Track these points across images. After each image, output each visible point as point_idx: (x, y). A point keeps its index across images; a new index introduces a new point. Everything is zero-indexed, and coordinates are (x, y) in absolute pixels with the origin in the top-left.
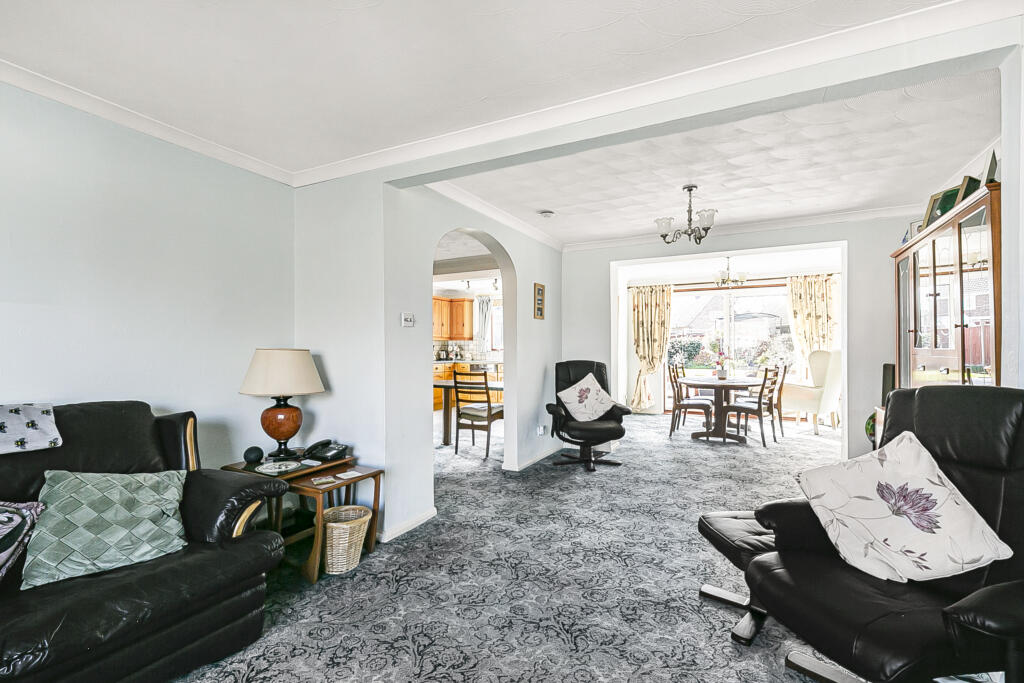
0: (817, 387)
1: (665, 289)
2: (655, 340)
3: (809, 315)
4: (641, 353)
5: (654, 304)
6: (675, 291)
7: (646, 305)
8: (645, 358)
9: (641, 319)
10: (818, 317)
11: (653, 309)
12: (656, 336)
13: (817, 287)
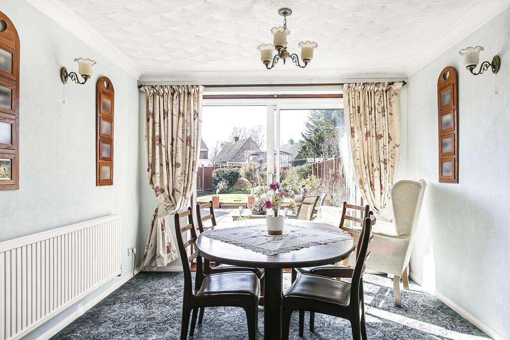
0: (400, 236)
1: (192, 91)
2: (177, 165)
3: (368, 134)
4: (157, 184)
5: (176, 112)
6: (205, 97)
7: (166, 113)
8: (163, 191)
9: (157, 133)
10: (379, 137)
11: (175, 118)
12: (180, 159)
13: (377, 98)
